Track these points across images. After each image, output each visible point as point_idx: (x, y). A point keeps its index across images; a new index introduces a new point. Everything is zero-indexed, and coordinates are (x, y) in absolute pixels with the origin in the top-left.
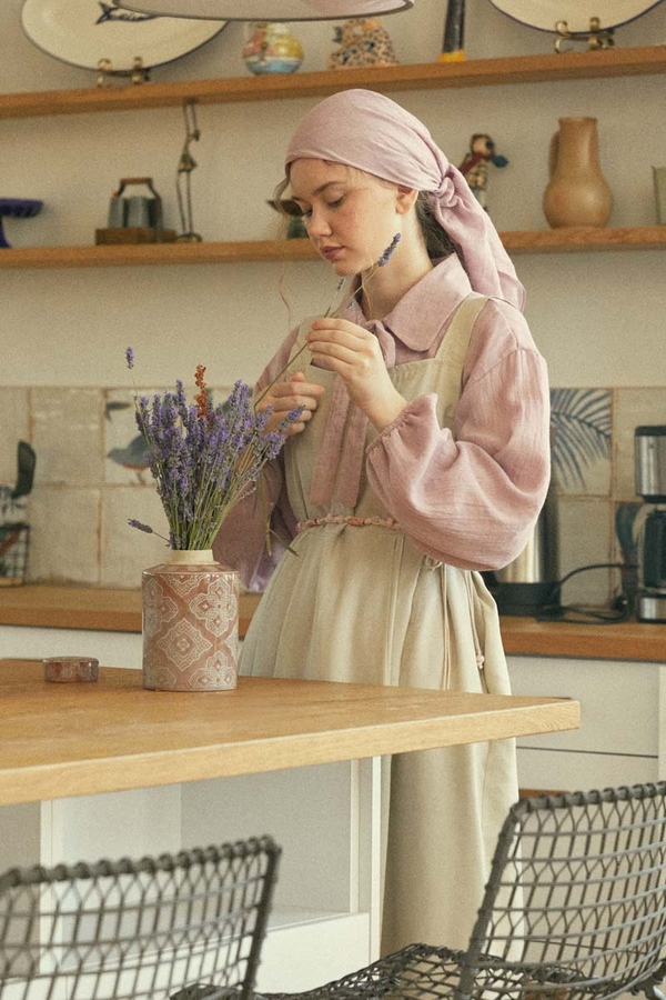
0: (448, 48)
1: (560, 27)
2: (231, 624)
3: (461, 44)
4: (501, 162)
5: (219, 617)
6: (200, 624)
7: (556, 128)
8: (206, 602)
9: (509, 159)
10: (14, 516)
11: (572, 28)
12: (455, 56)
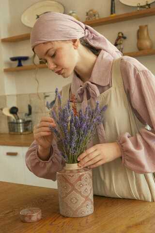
0: (112, 14)
1: (139, 5)
2: (91, 190)
3: (114, 12)
4: (125, 38)
5: (86, 189)
6: (80, 193)
7: (138, 28)
8: (81, 184)
9: (127, 37)
10: (29, 119)
11: (141, 5)
12: (114, 15)
